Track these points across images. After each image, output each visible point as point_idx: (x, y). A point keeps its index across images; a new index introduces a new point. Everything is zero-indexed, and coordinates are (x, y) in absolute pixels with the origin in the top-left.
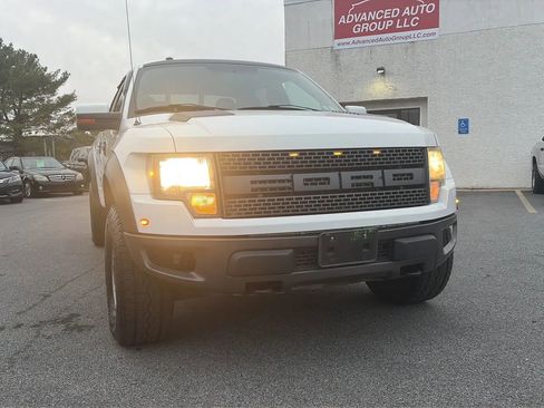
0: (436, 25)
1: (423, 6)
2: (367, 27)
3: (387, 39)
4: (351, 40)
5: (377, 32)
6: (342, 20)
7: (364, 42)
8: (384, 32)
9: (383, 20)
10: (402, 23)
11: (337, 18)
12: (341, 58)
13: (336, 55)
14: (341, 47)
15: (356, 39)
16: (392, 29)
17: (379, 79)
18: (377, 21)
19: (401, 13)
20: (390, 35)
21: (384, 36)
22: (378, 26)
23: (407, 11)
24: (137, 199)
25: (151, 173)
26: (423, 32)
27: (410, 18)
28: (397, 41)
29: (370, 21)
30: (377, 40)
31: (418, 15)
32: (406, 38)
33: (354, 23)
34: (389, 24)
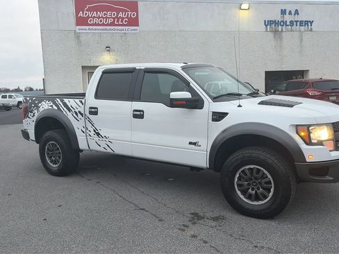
0: (137, 25)
3: (110, 30)
4: (87, 27)
5: (103, 25)
6: (81, 14)
7: (96, 30)
8: (108, 25)
9: (106, 18)
11: (77, 13)
12: (81, 38)
13: (77, 36)
15: (91, 27)
16: (112, 24)
17: (107, 53)
18: (104, 18)
21: (108, 28)
22: (104, 21)
23: (121, 15)
24: (303, 146)
25: (302, 134)
26: (131, 28)
27: (123, 19)
28: (116, 31)
29: (99, 18)
30: (103, 30)
31: (127, 17)
32: (121, 30)
33: (88, 17)
34: (110, 21)
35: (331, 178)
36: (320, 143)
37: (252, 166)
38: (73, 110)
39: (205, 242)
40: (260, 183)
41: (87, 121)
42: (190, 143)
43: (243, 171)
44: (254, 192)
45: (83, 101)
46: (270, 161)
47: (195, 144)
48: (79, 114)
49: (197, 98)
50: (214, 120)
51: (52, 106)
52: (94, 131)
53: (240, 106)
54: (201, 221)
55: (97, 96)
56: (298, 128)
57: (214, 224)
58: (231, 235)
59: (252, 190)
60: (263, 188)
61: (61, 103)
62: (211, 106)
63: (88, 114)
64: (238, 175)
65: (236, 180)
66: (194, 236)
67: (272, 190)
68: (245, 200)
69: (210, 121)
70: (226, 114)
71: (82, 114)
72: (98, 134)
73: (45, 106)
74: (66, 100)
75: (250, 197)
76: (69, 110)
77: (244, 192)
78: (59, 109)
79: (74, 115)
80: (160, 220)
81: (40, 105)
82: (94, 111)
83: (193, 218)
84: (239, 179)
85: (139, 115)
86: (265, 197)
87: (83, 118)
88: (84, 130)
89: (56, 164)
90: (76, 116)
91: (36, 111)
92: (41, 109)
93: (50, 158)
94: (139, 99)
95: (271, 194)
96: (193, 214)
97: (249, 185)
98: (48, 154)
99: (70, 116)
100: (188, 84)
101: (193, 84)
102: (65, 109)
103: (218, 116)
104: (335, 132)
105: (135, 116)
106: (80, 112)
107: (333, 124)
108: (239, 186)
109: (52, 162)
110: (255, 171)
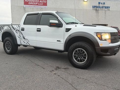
0: (46, 5)
1: (44, 1)
2: (32, 3)
5: (34, 5)
6: (26, 0)
7: (31, 6)
8: (36, 5)
9: (35, 2)
10: (39, 4)
12: (26, 9)
13: (24, 9)
14: (26, 7)
15: (29, 5)
16: (37, 5)
18: (34, 2)
19: (39, 2)
20: (37, 6)
21: (36, 6)
22: (34, 3)
23: (40, 1)
24: (99, 41)
25: (99, 36)
26: (44, 6)
27: (41, 3)
28: (39, 7)
29: (33, 2)
30: (34, 7)
31: (43, 3)
32: (40, 7)
33: (29, 2)
34: (37, 3)
35: (109, 54)
36: (105, 40)
37: (79, 49)
38: (16, 29)
39: (59, 76)
40: (82, 55)
41: (20, 33)
42: (57, 41)
43: (76, 51)
44: (80, 59)
45: (19, 26)
46: (86, 46)
47: (59, 41)
48: (18, 31)
49: (60, 23)
50: (66, 31)
51: (8, 28)
52: (23, 37)
53: (76, 26)
54: (59, 69)
55: (24, 24)
56: (97, 33)
57: (64, 70)
58: (70, 74)
59: (79, 58)
60: (83, 57)
61: (11, 27)
62: (65, 26)
63: (21, 31)
64: (74, 52)
65: (73, 54)
66: (55, 74)
67: (87, 58)
68: (76, 62)
69: (65, 32)
70: (71, 29)
71: (19, 31)
72: (24, 38)
73: (6, 28)
74: (13, 26)
75: (78, 61)
76: (14, 29)
77: (76, 59)
78: (10, 29)
79: (16, 31)
80: (44, 69)
81: (4, 27)
82: (23, 30)
83: (57, 68)
84: (75, 54)
85: (39, 30)
86: (84, 61)
87: (19, 32)
88: (19, 37)
89: (9, 50)
90: (16, 32)
91: (2, 30)
92: (4, 29)
93: (7, 48)
94: (39, 24)
95: (86, 59)
96: (57, 67)
97: (78, 56)
98: (6, 46)
99: (14, 31)
100: (57, 18)
101: (59, 18)
102: (13, 29)
103: (68, 30)
104: (111, 36)
105: (38, 31)
106: (18, 30)
107: (111, 33)
108: (75, 56)
109: (8, 49)
110: (80, 51)
